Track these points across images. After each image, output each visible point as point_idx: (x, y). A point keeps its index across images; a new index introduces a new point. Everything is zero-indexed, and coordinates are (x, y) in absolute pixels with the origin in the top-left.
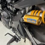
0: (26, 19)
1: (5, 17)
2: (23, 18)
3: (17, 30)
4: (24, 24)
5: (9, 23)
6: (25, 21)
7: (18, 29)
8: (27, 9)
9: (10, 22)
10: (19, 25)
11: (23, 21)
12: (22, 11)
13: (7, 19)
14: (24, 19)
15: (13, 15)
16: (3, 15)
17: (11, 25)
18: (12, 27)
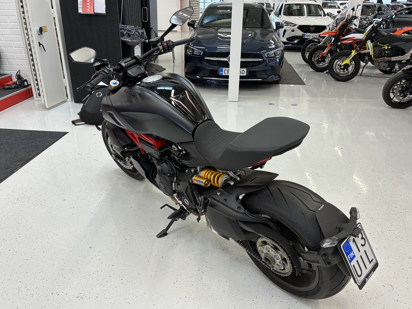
0: (195, 180)
1: (165, 174)
2: (192, 179)
3: (185, 194)
4: (194, 187)
5: (173, 184)
6: (195, 182)
7: (186, 192)
8: (198, 169)
9: (175, 183)
10: (187, 186)
11: (193, 182)
12: (193, 170)
13: (169, 177)
14: (194, 179)
15: (179, 170)
16: (162, 170)
17: (175, 187)
18: (177, 191)
